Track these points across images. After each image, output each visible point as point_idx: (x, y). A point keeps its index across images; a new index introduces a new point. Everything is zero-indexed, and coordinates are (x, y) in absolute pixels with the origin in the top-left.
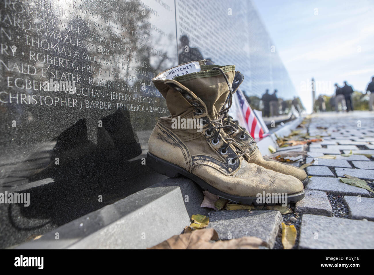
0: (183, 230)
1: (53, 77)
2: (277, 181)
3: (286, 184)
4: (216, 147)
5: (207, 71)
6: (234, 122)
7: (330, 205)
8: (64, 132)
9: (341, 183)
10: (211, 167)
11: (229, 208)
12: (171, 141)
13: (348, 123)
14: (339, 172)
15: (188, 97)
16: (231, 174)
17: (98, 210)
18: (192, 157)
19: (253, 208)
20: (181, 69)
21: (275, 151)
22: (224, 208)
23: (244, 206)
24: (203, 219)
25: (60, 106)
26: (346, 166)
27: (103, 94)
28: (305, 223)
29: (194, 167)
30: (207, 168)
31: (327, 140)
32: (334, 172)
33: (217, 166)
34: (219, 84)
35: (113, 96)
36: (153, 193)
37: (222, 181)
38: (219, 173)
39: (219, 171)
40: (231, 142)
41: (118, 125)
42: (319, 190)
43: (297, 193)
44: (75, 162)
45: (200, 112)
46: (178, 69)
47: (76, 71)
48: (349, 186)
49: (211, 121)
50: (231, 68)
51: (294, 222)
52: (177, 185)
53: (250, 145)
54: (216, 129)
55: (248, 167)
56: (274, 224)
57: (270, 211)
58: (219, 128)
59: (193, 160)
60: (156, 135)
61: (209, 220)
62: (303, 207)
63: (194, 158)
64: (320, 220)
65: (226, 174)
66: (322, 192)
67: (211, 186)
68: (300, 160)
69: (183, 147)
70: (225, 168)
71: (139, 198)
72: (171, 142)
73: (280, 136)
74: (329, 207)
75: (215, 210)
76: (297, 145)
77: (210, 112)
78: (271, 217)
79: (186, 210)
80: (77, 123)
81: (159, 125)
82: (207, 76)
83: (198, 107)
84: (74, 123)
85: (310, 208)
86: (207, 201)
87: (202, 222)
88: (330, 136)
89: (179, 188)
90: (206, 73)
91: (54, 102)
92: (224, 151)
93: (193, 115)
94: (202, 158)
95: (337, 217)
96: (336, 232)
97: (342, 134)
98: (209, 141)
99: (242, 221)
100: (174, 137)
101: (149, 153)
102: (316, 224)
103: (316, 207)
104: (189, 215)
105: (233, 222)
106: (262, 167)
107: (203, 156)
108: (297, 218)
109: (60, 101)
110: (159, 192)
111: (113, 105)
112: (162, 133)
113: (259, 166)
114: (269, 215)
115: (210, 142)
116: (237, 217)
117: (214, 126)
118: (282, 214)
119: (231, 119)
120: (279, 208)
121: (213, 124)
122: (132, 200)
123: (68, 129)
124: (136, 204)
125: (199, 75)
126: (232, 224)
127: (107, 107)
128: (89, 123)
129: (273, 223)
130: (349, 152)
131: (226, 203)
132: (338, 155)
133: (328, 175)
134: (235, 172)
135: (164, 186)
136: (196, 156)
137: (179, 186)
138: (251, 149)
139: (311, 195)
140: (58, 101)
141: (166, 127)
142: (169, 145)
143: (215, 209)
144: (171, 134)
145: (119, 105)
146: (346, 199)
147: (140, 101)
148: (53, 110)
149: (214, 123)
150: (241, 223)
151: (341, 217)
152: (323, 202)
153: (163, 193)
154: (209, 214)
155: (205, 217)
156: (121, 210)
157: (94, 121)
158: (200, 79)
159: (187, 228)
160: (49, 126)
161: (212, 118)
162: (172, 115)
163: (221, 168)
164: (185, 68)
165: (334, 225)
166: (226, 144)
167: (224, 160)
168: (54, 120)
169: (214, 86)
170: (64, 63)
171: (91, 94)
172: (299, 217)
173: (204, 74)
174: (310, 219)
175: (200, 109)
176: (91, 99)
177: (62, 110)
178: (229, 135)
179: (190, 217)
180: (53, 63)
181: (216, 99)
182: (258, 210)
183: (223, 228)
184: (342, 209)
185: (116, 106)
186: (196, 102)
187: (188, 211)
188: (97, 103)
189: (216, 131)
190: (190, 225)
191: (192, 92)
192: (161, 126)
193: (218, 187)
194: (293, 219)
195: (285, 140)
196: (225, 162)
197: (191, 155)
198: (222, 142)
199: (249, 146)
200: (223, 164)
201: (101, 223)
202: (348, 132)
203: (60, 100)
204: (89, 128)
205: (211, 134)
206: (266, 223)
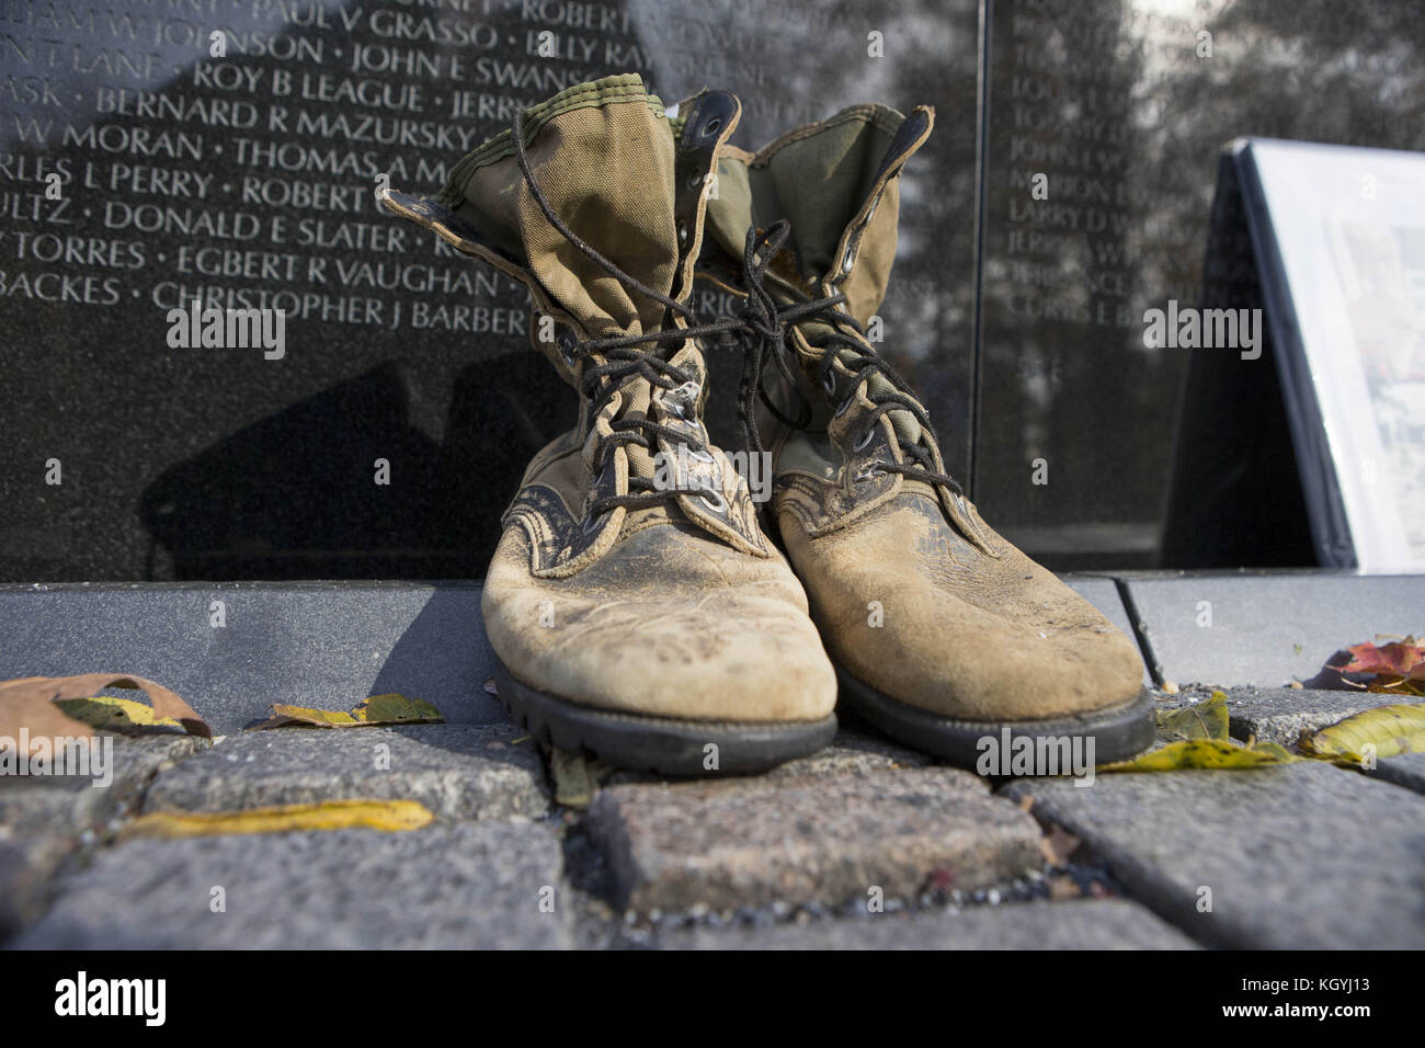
10: (526, 530)
16: (550, 571)
25: (321, 319)
30: (513, 533)
33: (548, 532)
38: (524, 559)
39: (531, 551)
54: (603, 380)
65: (537, 568)
70: (561, 546)
80: (372, 369)
84: (362, 368)
94: (535, 495)
107: (542, 490)
109: (321, 306)
117: (602, 364)
121: (597, 357)
123: (339, 384)
134: (571, 565)
136: (530, 488)
140: (315, 306)
148: (295, 331)
163: (550, 544)
167: (584, 511)
170: (350, 200)
171: (439, 286)
176: (437, 299)
177: (324, 331)
188: (461, 314)
200: (570, 531)
203: (322, 303)
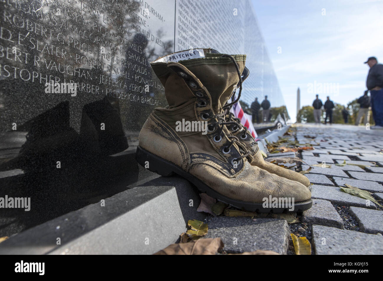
0: (179, 237)
1: (33, 47)
2: (284, 187)
3: (295, 190)
4: (217, 145)
5: (216, 58)
6: (236, 120)
7: (339, 216)
8: (42, 115)
9: (343, 193)
10: (211, 166)
11: (229, 214)
12: (166, 135)
13: (333, 135)
14: (338, 182)
15: (193, 85)
16: (233, 176)
17: (80, 210)
18: (190, 154)
19: (256, 215)
20: (183, 56)
21: (266, 156)
22: (223, 214)
23: (245, 213)
24: (201, 225)
25: (39, 83)
26: (343, 176)
27: (91, 75)
28: (317, 235)
29: (192, 165)
30: (207, 167)
31: (317, 149)
32: (333, 181)
33: (218, 166)
34: (229, 73)
35: (102, 79)
36: (145, 193)
37: (224, 183)
38: (221, 174)
39: (220, 172)
40: (235, 140)
41: (106, 113)
42: (323, 199)
43: (306, 201)
44: (52, 151)
45: (203, 103)
46: (180, 55)
47: (61, 44)
48: (353, 196)
49: (215, 115)
50: (242, 58)
51: (303, 233)
52: (172, 185)
53: (252, 146)
54: (220, 125)
55: (251, 170)
56: (284, 234)
57: (276, 219)
58: (223, 124)
59: (192, 158)
60: (149, 127)
61: (208, 227)
62: (312, 217)
63: (193, 156)
64: (332, 232)
65: (228, 176)
66: (326, 201)
67: (210, 188)
68: (295, 167)
69: (180, 143)
70: (227, 169)
71: (128, 198)
72: (167, 137)
73: (270, 142)
74: (339, 219)
75: (212, 216)
76: (288, 151)
77: (215, 105)
78: (279, 226)
79: (182, 214)
80: (58, 105)
81: (153, 117)
82: (215, 63)
83: (202, 98)
84: (54, 104)
85: (319, 218)
86: (204, 205)
87: (200, 229)
88: (319, 145)
89: (174, 189)
90: (215, 59)
91: (32, 77)
92: (226, 150)
93: (195, 107)
94: (201, 156)
95: (348, 229)
96: (354, 247)
97: (330, 144)
98: (210, 138)
99: (247, 229)
100: (170, 131)
101: (139, 147)
102: (329, 237)
103: (326, 218)
104: (185, 221)
105: (236, 230)
106: (265, 171)
107: (203, 154)
108: (305, 229)
110: (152, 192)
111: (101, 90)
112: (156, 126)
113: (261, 169)
114: (276, 224)
115: (212, 138)
116: (240, 224)
117: (218, 121)
118: (289, 224)
119: (232, 116)
120: (285, 217)
121: (216, 119)
122: (120, 199)
123: (47, 112)
124: (126, 204)
125: (207, 61)
126: (235, 232)
127: (94, 91)
128: (73, 107)
129: (282, 234)
130: (343, 162)
131: (225, 208)
132: (332, 165)
133: (328, 184)
134: (238, 174)
135: (156, 186)
136: (195, 153)
137: (175, 186)
138: (252, 151)
139: (316, 204)
140: (37, 77)
141: (161, 119)
142: (164, 139)
143: (212, 214)
144: (167, 127)
145: (108, 90)
146: (353, 211)
147: (131, 89)
148: (29, 87)
149: (218, 118)
150: (245, 232)
151: (351, 230)
152: (332, 212)
153: (157, 193)
154: (205, 219)
155: (202, 223)
156: (109, 211)
157: (79, 106)
158: (208, 66)
159: (183, 235)
160: (24, 105)
161: (216, 112)
162: (170, 106)
163: (223, 169)
164: (188, 55)
165: (349, 238)
166: (229, 142)
167: (226, 159)
168: (30, 98)
169: (223, 76)
170: (48, 33)
171: (77, 74)
172: (307, 227)
173: (213, 61)
174: (322, 231)
175: (204, 100)
176: (77, 79)
177: (41, 88)
178: (233, 133)
179: (186, 222)
180: (34, 30)
181: (224, 90)
182: (262, 217)
183: (225, 237)
184: (350, 221)
185: (105, 92)
186: (200, 91)
187: (184, 215)
188: (83, 85)
189: (219, 127)
190: (187, 232)
191: (198, 80)
192: (156, 117)
193: (219, 190)
194: (302, 229)
195: (275, 147)
196: (227, 162)
197: (190, 152)
198: (225, 140)
199: (250, 147)
200: (225, 165)
201: (84, 226)
202: (335, 142)
203: (39, 76)
204: (73, 113)
205: (213, 130)
206: (275, 233)
